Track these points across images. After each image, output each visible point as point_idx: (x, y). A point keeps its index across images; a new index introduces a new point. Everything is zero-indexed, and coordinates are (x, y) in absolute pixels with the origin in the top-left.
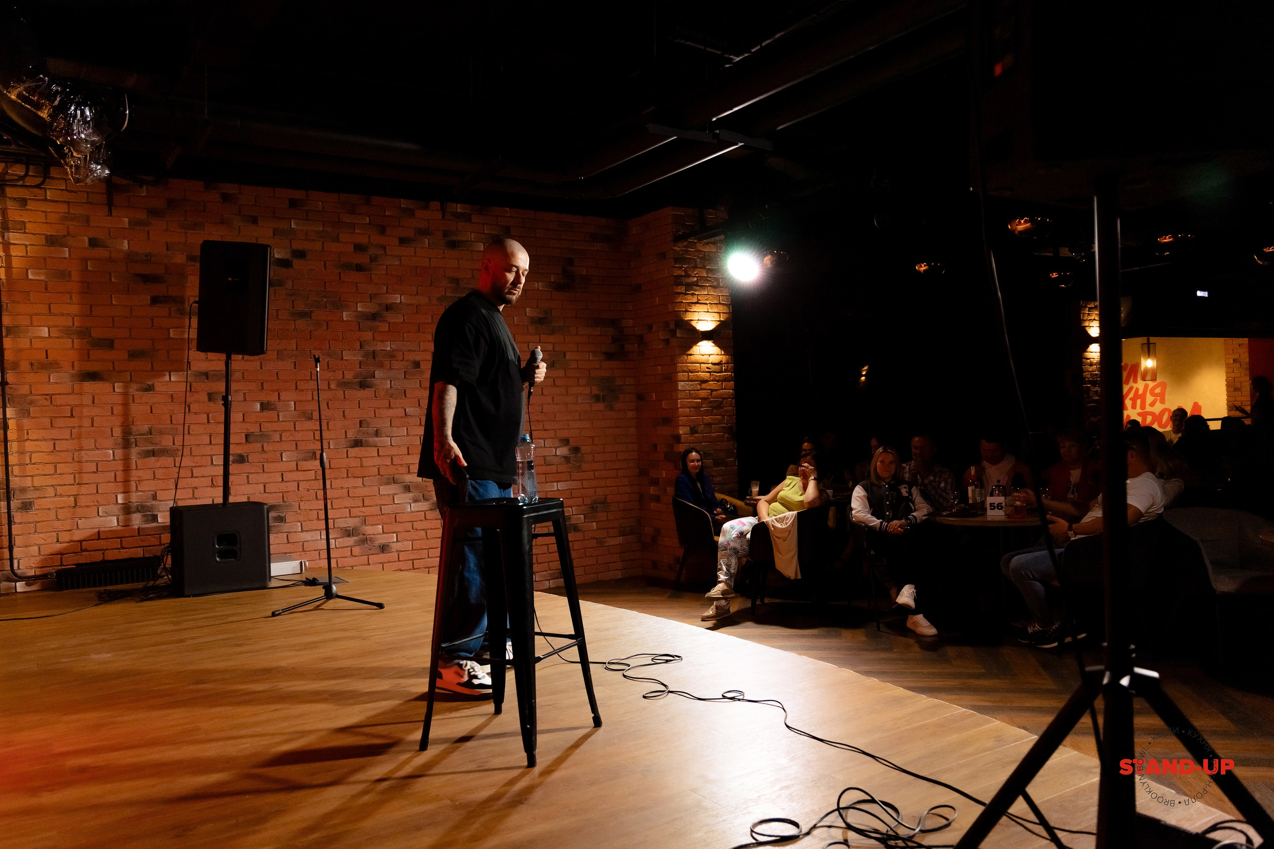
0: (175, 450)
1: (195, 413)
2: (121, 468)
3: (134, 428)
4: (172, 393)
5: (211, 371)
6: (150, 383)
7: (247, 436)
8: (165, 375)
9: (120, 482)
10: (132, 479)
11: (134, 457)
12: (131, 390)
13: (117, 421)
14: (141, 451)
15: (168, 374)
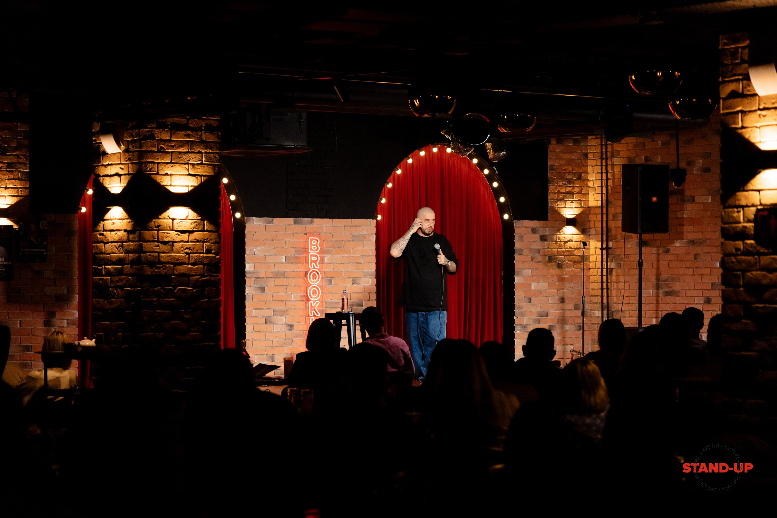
0: (678, 292)
1: (688, 268)
2: (655, 302)
3: (661, 277)
4: (678, 254)
5: (697, 239)
6: (669, 248)
7: (712, 284)
8: (674, 242)
9: (655, 311)
10: (660, 309)
11: (661, 295)
12: (660, 252)
13: (654, 271)
14: (664, 291)
15: (676, 241)
